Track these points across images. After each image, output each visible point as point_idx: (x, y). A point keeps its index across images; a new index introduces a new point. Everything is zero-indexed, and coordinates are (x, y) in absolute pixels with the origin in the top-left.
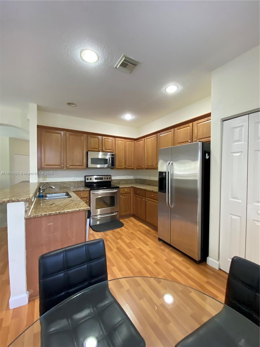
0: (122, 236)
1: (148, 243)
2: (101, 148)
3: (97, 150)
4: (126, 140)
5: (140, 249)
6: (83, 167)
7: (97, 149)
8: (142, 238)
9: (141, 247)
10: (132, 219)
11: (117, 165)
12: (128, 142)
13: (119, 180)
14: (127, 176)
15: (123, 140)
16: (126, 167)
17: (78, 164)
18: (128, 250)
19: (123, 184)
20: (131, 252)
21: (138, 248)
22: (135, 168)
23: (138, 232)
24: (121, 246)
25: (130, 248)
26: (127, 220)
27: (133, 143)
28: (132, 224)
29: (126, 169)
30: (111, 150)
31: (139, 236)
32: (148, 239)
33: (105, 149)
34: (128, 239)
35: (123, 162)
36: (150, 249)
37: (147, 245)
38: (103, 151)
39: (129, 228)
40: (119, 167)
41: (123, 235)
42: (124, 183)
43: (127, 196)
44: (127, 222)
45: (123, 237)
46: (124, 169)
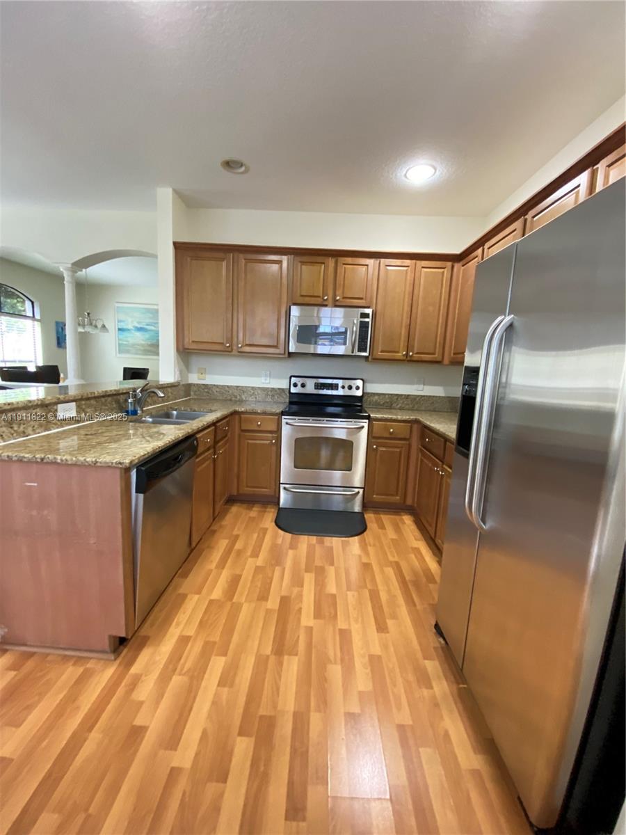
0: (332, 564)
1: (390, 623)
2: (331, 293)
3: (319, 301)
4: (418, 262)
5: (345, 635)
6: (277, 351)
7: (319, 297)
8: (384, 596)
9: (355, 628)
10: (408, 520)
11: (380, 350)
12: (426, 271)
13: (389, 394)
14: (421, 387)
15: (407, 262)
16: (411, 356)
17: (265, 341)
18: (307, 619)
19: (401, 409)
20: (310, 630)
21: (342, 625)
22: (446, 361)
23: (390, 571)
24: (300, 596)
25: (318, 614)
26: (386, 519)
27: (446, 270)
28: (391, 534)
29: (409, 360)
30: (362, 299)
31: (381, 587)
32: (403, 610)
33: (344, 298)
34: (338, 585)
35: (403, 339)
36: (376, 650)
37: (382, 628)
38: (338, 303)
39: (369, 548)
40: (386, 355)
41: (336, 565)
42: (407, 407)
43: (398, 447)
44: (382, 527)
45: (331, 571)
46: (404, 360)
